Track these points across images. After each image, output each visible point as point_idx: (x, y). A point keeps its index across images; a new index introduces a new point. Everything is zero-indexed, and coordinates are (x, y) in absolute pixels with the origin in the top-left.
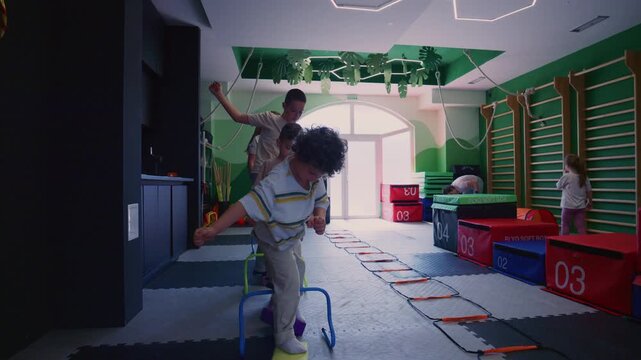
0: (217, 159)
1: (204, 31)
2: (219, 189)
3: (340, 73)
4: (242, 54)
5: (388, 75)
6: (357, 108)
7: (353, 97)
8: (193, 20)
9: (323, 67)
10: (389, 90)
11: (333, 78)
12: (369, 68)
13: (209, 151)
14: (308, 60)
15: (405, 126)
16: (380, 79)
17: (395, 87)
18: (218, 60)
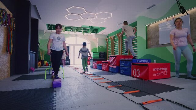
0: (41, 49)
1: (39, 20)
2: (41, 57)
3: (72, 30)
4: (48, 25)
5: (83, 31)
6: (77, 38)
7: (76, 35)
8: (37, 18)
9: (67, 28)
10: (84, 34)
11: (70, 31)
12: (78, 29)
13: (39, 47)
14: (64, 27)
15: (89, 43)
16: (81, 32)
17: (85, 34)
18: (42, 26)
